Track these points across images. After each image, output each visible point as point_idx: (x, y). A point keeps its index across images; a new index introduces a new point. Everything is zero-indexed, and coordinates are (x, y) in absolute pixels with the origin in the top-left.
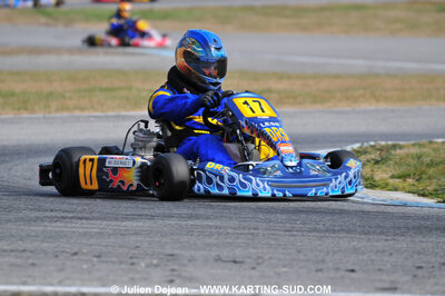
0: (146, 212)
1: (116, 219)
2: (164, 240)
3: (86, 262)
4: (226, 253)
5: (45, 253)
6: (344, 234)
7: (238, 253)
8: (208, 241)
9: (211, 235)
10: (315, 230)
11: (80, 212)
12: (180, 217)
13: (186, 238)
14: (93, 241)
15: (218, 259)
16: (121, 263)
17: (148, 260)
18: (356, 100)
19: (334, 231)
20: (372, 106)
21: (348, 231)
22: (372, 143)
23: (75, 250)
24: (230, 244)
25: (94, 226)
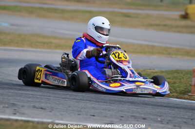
2: (9, 98)
4: (37, 105)
6: (88, 102)
7: (43, 105)
9: (30, 98)
10: (75, 99)
12: (15, 89)
13: (19, 98)
15: (34, 107)
17: (3, 105)
19: (84, 100)
21: (90, 101)
24: (39, 101)
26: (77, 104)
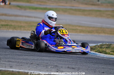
0: (48, 55)
1: (41, 56)
2: (54, 62)
3: (35, 66)
4: (70, 66)
5: (24, 63)
7: (73, 66)
8: (65, 63)
9: (66, 62)
10: (92, 63)
11: (32, 54)
12: (57, 57)
13: (59, 62)
14: (36, 61)
15: (68, 67)
16: (44, 66)
17: (51, 66)
18: (99, 33)
19: (97, 63)
20: (104, 35)
21: (101, 64)
22: (105, 43)
23: (31, 63)
24: (71, 64)
25: (36, 58)
26: (93, 66)
